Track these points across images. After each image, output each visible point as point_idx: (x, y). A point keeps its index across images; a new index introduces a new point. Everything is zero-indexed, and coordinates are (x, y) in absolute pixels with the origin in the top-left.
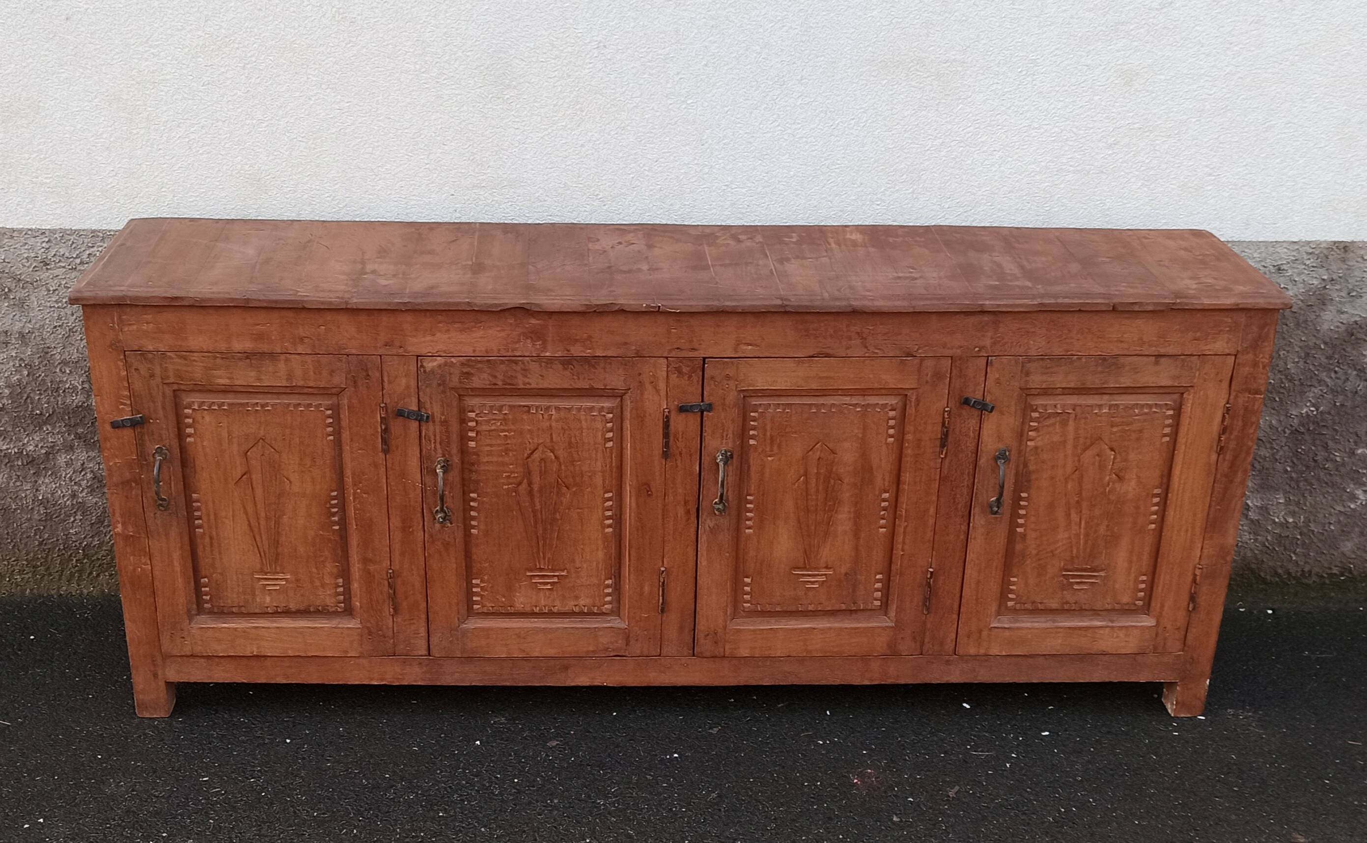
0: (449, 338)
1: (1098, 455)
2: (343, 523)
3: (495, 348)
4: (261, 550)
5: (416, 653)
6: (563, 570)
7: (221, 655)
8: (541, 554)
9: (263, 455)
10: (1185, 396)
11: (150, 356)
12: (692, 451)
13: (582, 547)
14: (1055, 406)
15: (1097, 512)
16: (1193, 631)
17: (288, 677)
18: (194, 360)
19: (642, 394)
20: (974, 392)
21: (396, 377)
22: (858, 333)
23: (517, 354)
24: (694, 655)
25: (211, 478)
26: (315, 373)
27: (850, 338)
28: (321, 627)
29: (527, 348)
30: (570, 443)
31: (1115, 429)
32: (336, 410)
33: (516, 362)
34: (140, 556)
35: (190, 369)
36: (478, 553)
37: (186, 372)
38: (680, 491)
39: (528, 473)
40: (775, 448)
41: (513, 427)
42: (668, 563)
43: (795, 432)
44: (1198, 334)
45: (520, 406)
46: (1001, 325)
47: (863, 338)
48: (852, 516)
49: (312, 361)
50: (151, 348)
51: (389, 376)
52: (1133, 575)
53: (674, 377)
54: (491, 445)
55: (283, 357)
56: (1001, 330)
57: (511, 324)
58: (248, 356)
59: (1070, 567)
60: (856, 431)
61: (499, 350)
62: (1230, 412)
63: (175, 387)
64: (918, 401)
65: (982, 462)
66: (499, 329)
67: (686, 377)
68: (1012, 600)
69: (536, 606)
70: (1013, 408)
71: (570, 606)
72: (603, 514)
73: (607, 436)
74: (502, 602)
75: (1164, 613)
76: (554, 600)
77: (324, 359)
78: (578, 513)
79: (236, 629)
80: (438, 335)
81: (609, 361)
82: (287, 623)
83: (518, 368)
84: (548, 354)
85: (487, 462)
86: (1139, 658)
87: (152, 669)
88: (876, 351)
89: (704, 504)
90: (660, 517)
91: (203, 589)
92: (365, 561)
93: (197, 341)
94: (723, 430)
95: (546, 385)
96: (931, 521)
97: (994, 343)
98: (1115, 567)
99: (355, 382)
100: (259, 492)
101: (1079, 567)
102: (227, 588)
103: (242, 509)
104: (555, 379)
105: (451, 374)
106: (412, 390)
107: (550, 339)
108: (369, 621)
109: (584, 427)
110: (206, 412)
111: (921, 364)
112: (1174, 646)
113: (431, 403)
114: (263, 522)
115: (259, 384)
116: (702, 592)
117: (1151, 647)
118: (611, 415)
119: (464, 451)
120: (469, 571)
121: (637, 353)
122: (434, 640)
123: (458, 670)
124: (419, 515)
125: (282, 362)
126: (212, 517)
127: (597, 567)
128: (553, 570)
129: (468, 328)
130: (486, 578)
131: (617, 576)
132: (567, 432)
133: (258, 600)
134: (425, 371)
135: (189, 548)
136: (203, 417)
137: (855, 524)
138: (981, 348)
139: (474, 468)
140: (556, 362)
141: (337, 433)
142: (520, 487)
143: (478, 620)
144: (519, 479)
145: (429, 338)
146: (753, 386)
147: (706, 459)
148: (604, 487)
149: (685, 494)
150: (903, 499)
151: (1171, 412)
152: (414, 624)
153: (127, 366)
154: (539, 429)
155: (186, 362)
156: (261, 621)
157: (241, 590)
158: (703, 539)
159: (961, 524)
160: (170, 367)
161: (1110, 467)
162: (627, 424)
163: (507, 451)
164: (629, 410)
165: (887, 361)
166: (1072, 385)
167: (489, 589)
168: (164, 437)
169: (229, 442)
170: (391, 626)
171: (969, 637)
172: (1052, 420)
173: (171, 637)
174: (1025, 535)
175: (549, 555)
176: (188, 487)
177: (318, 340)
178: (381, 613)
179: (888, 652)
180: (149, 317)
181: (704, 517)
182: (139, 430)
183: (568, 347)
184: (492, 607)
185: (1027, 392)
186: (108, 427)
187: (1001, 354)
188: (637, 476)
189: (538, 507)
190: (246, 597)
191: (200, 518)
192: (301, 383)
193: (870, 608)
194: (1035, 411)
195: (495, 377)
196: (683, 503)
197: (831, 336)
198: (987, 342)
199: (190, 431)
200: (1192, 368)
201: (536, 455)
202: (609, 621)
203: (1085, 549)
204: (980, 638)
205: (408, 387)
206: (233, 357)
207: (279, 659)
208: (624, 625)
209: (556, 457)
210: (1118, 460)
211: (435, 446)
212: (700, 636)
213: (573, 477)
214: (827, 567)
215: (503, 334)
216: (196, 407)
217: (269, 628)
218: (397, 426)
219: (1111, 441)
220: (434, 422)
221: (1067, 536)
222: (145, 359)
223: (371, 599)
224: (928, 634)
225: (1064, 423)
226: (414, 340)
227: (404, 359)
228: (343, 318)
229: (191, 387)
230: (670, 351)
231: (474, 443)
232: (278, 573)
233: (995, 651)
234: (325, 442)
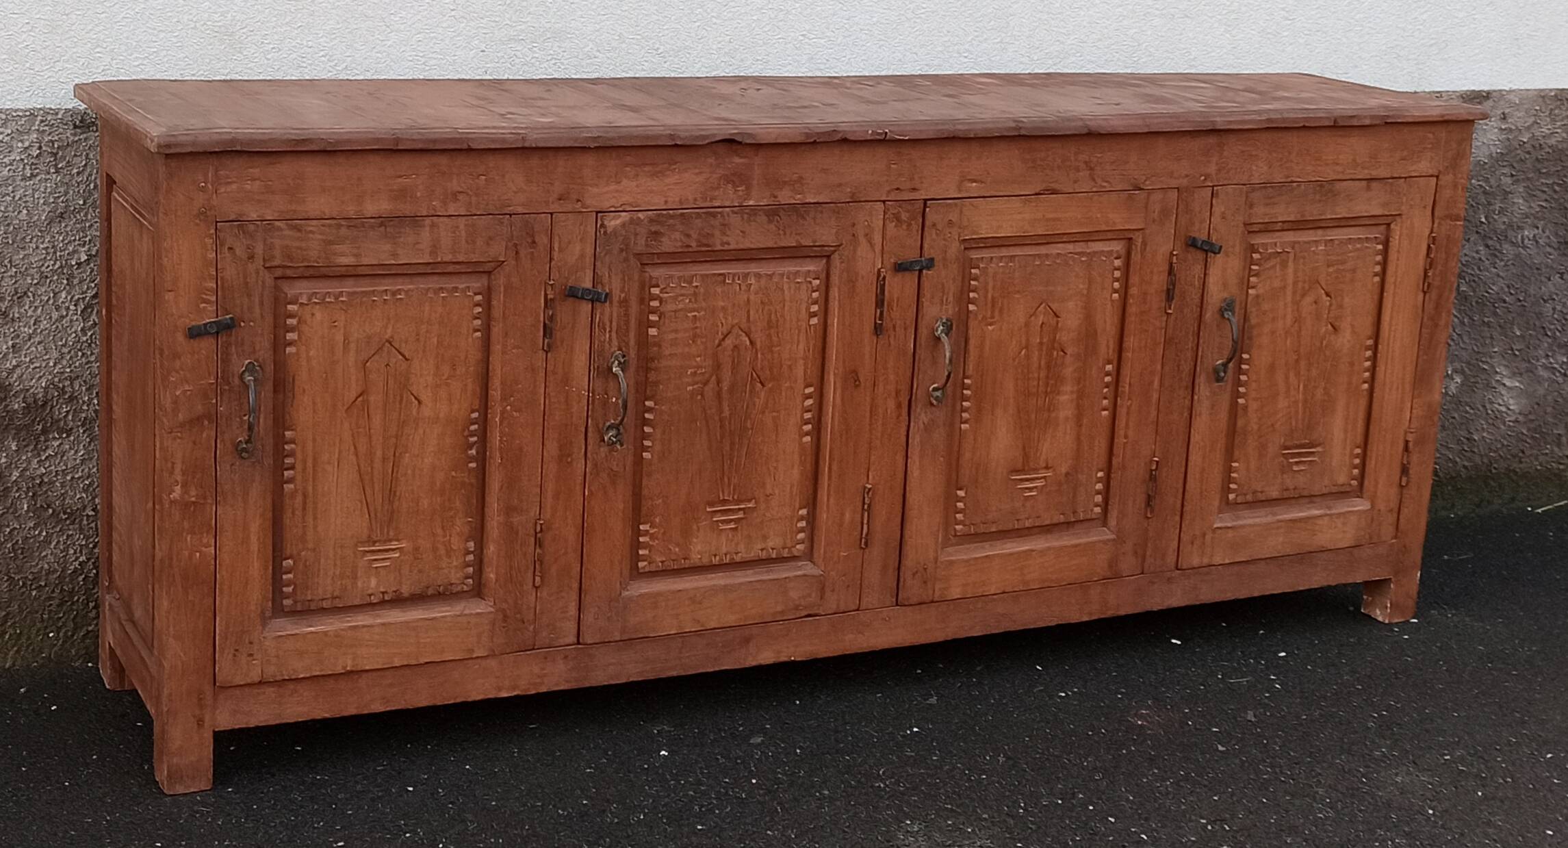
0: (637, 186)
1: (1316, 302)
2: (482, 459)
3: (690, 198)
4: (372, 509)
5: (562, 642)
6: (749, 501)
7: (302, 676)
8: (726, 480)
9: (388, 365)
10: (1392, 226)
11: (252, 227)
12: (908, 322)
13: (775, 465)
14: (1276, 244)
15: (1314, 372)
16: (1405, 511)
17: (388, 701)
18: (311, 232)
19: (855, 251)
20: (1199, 230)
21: (569, 243)
22: (1086, 163)
23: (717, 205)
24: (897, 605)
25: (314, 403)
26: (467, 242)
27: (1078, 170)
28: (443, 617)
29: (728, 196)
30: (769, 321)
31: (1331, 270)
32: (488, 293)
33: (714, 215)
34: (202, 533)
35: (304, 245)
36: (650, 485)
37: (300, 248)
38: (892, 377)
39: (718, 367)
40: (997, 313)
41: (704, 304)
42: (874, 478)
43: (1018, 292)
44: (1405, 153)
45: (715, 274)
46: (1225, 148)
47: (1091, 169)
48: (1075, 396)
49: (466, 225)
50: (254, 216)
51: (560, 242)
52: (1348, 448)
53: (891, 225)
54: (676, 331)
55: (428, 221)
56: (1225, 153)
57: (711, 165)
58: (383, 221)
59: (1288, 444)
60: (1081, 286)
61: (695, 200)
62: (1436, 243)
63: (279, 273)
64: (1144, 244)
65: (1208, 316)
66: (697, 171)
67: (904, 227)
68: (1234, 491)
69: (715, 556)
70: (1237, 249)
71: (755, 552)
72: (802, 417)
73: (812, 310)
74: (676, 553)
75: (1379, 494)
76: (737, 544)
77: (482, 222)
78: (774, 418)
79: (326, 633)
80: (625, 182)
81: (820, 209)
82: (395, 616)
83: (716, 222)
84: (751, 203)
85: (670, 355)
86: (1356, 551)
87: (197, 712)
88: (1105, 184)
89: (920, 393)
90: (868, 414)
91: (284, 577)
92: (509, 510)
93: (317, 204)
94: (943, 292)
95: (748, 245)
96: (1155, 396)
97: (1219, 170)
98: (1332, 439)
99: (517, 253)
100: (377, 420)
101: (1298, 442)
102: (319, 570)
103: (352, 448)
104: (758, 236)
105: (636, 234)
106: (587, 259)
107: (755, 182)
108: (506, 601)
109: (787, 298)
110: (318, 307)
111: (1148, 198)
112: (1387, 531)
113: (609, 276)
114: (378, 464)
115: (393, 262)
116: (912, 513)
117: (1367, 537)
118: (818, 282)
119: (643, 341)
120: (637, 513)
121: (852, 198)
122: (588, 618)
123: (613, 661)
124: (583, 436)
125: (427, 229)
126: (310, 464)
127: (791, 492)
128: (739, 502)
129: (660, 172)
130: (657, 520)
131: (812, 502)
132: (767, 308)
133: (360, 584)
134: (605, 232)
135: (271, 514)
136: (313, 315)
137: (1078, 407)
138: (1207, 177)
139: (653, 365)
140: (761, 213)
141: (487, 329)
142: (706, 388)
143: (643, 584)
144: (707, 375)
145: (613, 187)
146: (978, 234)
147: (924, 332)
148: (805, 379)
149: (897, 382)
150: (1126, 371)
151: (1380, 247)
152: (563, 597)
153: (219, 243)
154: (734, 305)
155: (299, 234)
156: (359, 618)
157: (338, 573)
158: (915, 440)
159: (1185, 398)
160: (277, 242)
161: (1325, 316)
162: (834, 293)
163: (695, 338)
164: (837, 272)
165: (1114, 196)
166: (1292, 218)
167: (660, 536)
168: (257, 348)
169: (344, 348)
170: (532, 605)
171: (1192, 543)
172: (1271, 263)
173: (235, 655)
174: (1247, 407)
175: (735, 481)
176: (281, 421)
177: (477, 195)
178: (522, 585)
179: (1108, 574)
180: (256, 172)
181: (918, 410)
182: (224, 339)
183: (776, 193)
184: (662, 562)
185: (1251, 229)
186: (180, 337)
187: (1225, 182)
188: (844, 362)
189: (726, 413)
190: (344, 582)
191: (292, 467)
192: (448, 258)
193: (1089, 517)
194: (1257, 252)
195: (688, 236)
196: (894, 394)
197: (1059, 167)
198: (1212, 169)
199: (291, 336)
200: (1399, 193)
201: (729, 342)
202: (800, 568)
203: (1303, 420)
204: (1204, 544)
205: (582, 256)
206: (363, 225)
207: (379, 673)
208: (816, 571)
209: (751, 342)
210: (1333, 307)
211: (610, 336)
212: (907, 574)
213: (771, 369)
214: (1047, 468)
215: (701, 178)
216: (304, 300)
217: (371, 626)
218: (564, 311)
219: (1327, 285)
220: (611, 303)
221: (1286, 404)
222: (244, 233)
223: (511, 568)
224: (1149, 545)
225: (1284, 265)
226: (595, 190)
227: (580, 217)
228: (509, 164)
229: (299, 273)
230: (889, 192)
231: (654, 330)
232: (390, 540)
233: (1217, 560)
234: (470, 340)
